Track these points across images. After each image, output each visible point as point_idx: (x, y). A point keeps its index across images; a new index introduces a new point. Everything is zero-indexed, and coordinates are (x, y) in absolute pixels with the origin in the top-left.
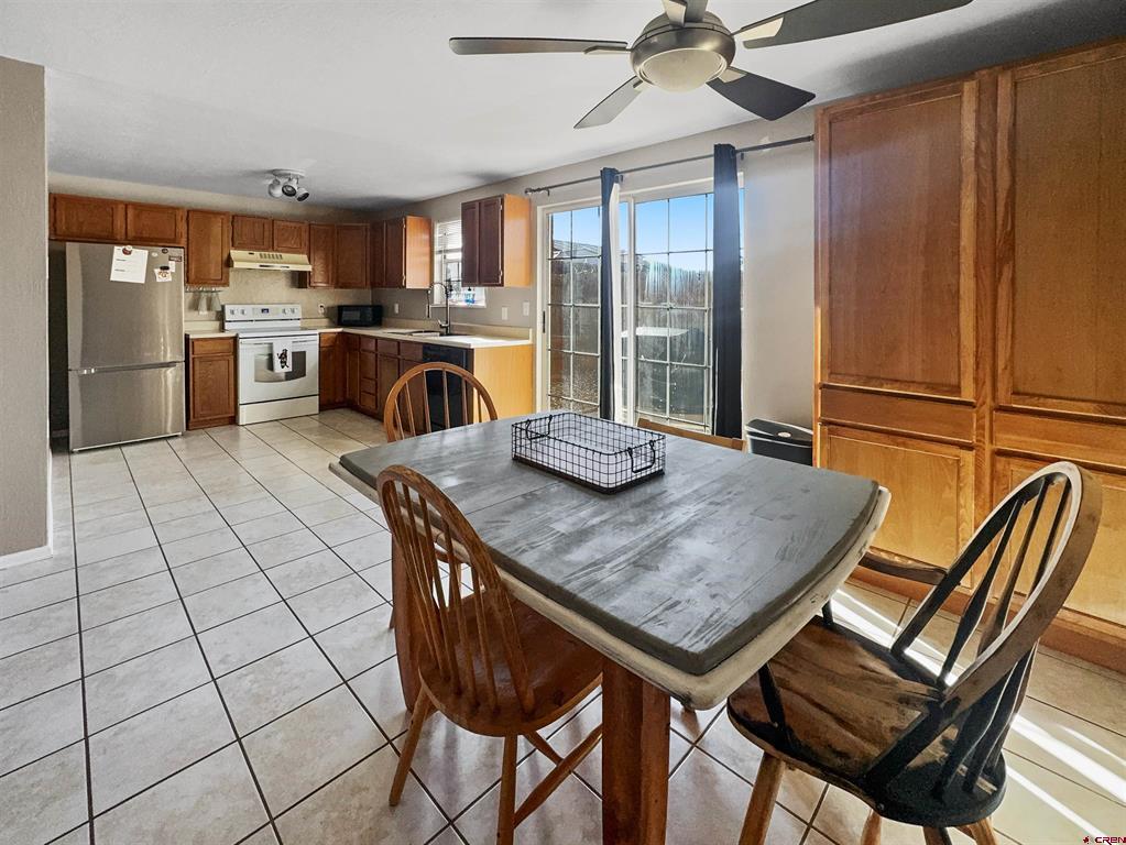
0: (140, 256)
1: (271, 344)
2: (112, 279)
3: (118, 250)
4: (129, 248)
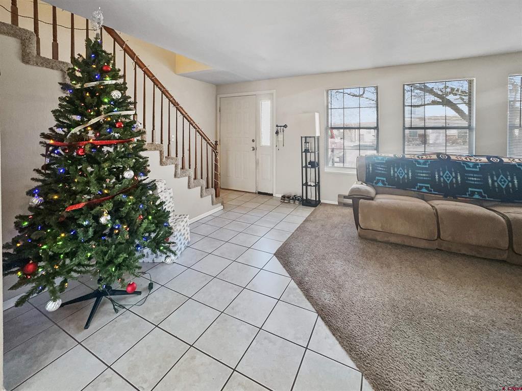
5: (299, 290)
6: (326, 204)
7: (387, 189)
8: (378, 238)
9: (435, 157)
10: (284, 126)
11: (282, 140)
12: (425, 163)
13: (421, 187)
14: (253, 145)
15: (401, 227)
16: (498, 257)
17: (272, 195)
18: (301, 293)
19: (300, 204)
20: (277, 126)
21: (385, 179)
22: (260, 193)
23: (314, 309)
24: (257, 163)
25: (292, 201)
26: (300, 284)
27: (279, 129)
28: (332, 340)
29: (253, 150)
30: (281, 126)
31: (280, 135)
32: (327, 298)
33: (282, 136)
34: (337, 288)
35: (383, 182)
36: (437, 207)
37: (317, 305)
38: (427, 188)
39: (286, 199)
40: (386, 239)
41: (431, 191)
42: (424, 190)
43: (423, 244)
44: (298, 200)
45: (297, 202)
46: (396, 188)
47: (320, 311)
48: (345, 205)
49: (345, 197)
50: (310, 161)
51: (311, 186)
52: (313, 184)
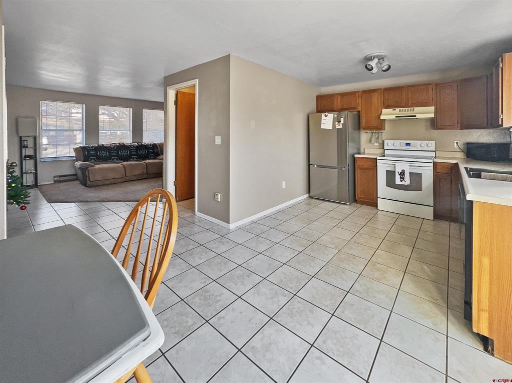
0: (331, 116)
1: (395, 165)
2: (322, 128)
3: (323, 115)
4: (327, 114)
6: (44, 185)
7: (97, 162)
8: (100, 184)
9: (118, 144)
12: (114, 148)
13: (114, 159)
16: (144, 177)
35: (94, 159)
38: (116, 159)
41: (118, 160)
42: (115, 160)
43: (120, 180)
48: (60, 182)
49: (60, 176)
50: (25, 155)
51: (31, 173)
52: (33, 171)
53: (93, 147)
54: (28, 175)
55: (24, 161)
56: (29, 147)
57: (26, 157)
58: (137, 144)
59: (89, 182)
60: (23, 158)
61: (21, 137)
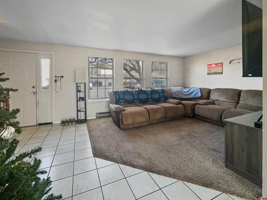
5: (127, 167)
6: (90, 120)
7: (125, 105)
8: (130, 127)
9: (138, 89)
10: (61, 77)
11: (60, 85)
14: (34, 90)
15: (140, 119)
16: (163, 120)
17: (51, 123)
18: (129, 167)
19: (76, 124)
20: (56, 76)
21: (123, 101)
22: (40, 124)
23: (142, 170)
24: (37, 103)
25: (70, 123)
26: (125, 163)
27: (56, 79)
28: (162, 177)
29: (34, 94)
30: (59, 77)
31: (58, 83)
32: (141, 162)
33: (60, 83)
34: (139, 156)
35: (123, 102)
36: (147, 108)
37: (142, 167)
39: (65, 123)
40: (133, 126)
41: (139, 103)
42: (137, 103)
44: (74, 121)
45: (74, 123)
46: (129, 104)
47: (146, 169)
48: (100, 118)
49: (100, 113)
50: (80, 97)
51: (83, 111)
52: (84, 110)
53: (121, 91)
54: (81, 112)
55: (79, 102)
56: (81, 91)
57: (80, 98)
58: (150, 89)
59: (122, 125)
60: (78, 99)
61: (77, 84)
